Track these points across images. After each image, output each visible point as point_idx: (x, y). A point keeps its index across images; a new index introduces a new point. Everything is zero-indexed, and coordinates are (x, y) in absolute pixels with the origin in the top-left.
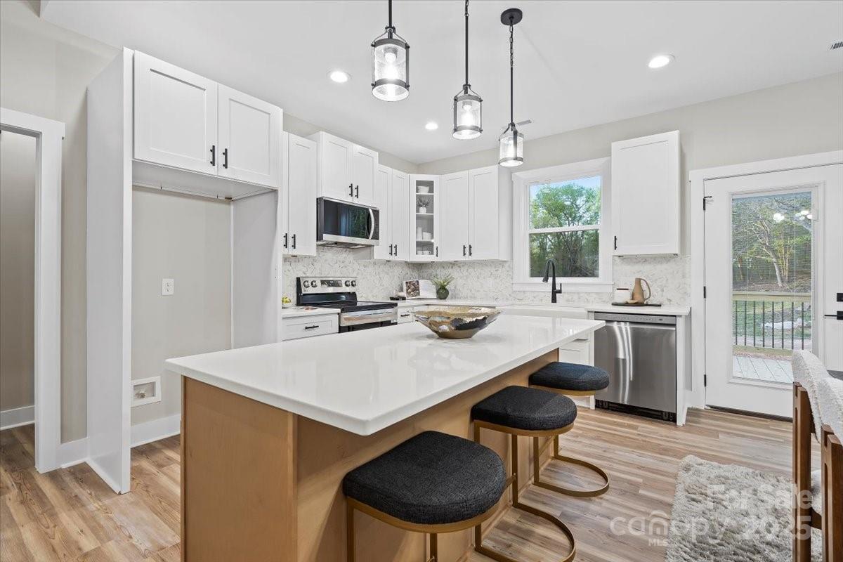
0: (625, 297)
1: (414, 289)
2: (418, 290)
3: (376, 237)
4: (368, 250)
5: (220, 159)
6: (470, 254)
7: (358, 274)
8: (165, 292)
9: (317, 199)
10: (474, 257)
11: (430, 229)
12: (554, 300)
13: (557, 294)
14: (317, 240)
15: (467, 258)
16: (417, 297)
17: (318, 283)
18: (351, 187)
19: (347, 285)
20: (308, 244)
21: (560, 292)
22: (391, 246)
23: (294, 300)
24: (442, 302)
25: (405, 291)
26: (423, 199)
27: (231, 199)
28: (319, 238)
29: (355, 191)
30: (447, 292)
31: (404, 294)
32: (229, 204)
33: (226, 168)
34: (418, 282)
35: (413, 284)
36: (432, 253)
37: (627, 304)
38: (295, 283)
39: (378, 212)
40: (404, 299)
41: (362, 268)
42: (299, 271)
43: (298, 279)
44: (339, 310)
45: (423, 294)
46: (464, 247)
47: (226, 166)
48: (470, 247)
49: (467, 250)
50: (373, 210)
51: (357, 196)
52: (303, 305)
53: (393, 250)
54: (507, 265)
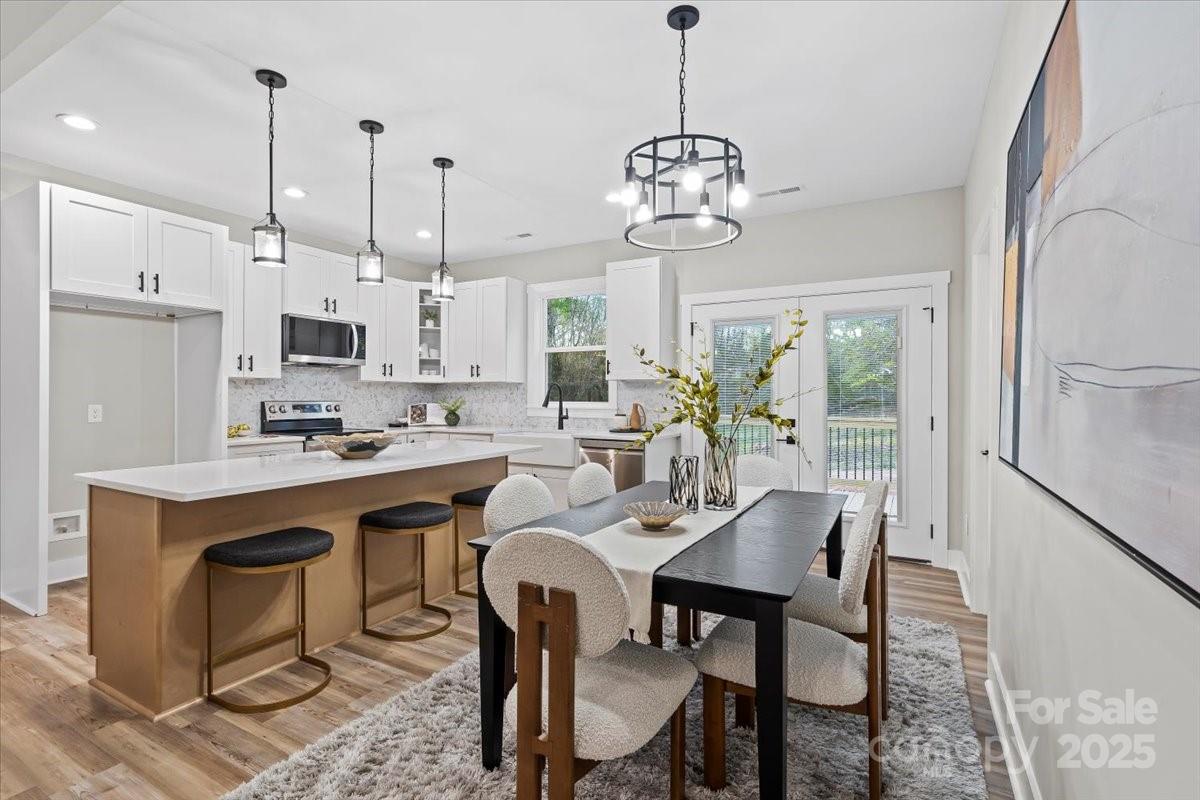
0: (622, 423)
1: (420, 414)
2: (425, 415)
3: (361, 355)
4: (353, 371)
5: (150, 284)
6: (478, 375)
7: (346, 396)
8: (91, 419)
9: (282, 316)
10: (483, 379)
11: (437, 345)
12: (561, 427)
13: (564, 421)
14: (283, 360)
15: (475, 379)
16: (424, 423)
17: (288, 408)
18: (326, 301)
19: (328, 411)
20: (269, 365)
21: (566, 417)
22: (385, 366)
23: (258, 427)
24: (451, 429)
25: (409, 416)
26: (430, 311)
27: (174, 316)
28: (284, 359)
29: (329, 305)
30: (458, 418)
31: (408, 420)
32: (173, 322)
33: (157, 292)
34: (425, 406)
35: (420, 409)
36: (439, 374)
37: (621, 431)
38: (259, 408)
39: (364, 327)
40: (406, 425)
41: (351, 390)
42: (264, 394)
43: (263, 404)
44: (303, 438)
45: (430, 420)
46: (472, 367)
47: (157, 291)
48: (478, 367)
49: (475, 370)
50: (357, 326)
51: (335, 311)
52: (269, 432)
53: (387, 369)
54: (521, 387)
